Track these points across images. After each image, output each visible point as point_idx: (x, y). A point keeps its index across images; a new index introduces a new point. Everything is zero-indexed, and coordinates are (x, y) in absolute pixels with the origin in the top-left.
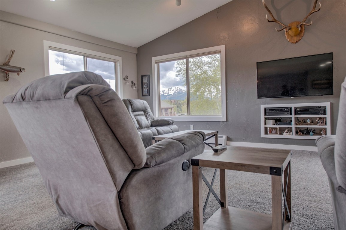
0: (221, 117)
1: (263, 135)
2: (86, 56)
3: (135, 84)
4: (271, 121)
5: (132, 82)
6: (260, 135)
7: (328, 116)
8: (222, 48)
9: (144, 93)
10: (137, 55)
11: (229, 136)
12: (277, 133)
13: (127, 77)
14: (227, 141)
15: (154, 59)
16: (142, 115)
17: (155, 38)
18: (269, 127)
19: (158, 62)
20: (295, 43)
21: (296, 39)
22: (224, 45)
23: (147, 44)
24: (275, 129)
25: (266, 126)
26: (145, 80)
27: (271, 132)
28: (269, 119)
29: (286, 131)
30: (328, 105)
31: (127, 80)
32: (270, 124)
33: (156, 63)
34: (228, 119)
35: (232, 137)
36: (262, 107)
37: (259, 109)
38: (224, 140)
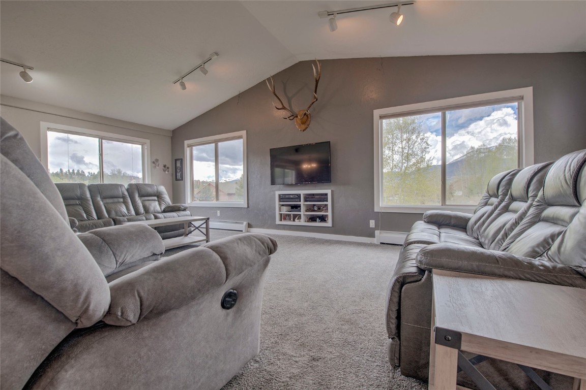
0: (243, 203)
1: (278, 222)
2: (101, 138)
3: (168, 168)
4: (285, 207)
5: (165, 166)
6: (275, 221)
7: (329, 203)
8: (244, 133)
9: (177, 177)
10: (172, 138)
11: (250, 222)
12: (290, 220)
13: (157, 160)
14: (248, 227)
15: (186, 142)
16: (155, 200)
17: (188, 121)
18: (284, 214)
19: (190, 146)
20: (303, 131)
21: (303, 127)
22: (245, 131)
23: (182, 126)
24: (289, 215)
25: (281, 213)
26: (178, 165)
27: (285, 219)
28: (283, 205)
29: (297, 218)
30: (329, 192)
31: (158, 163)
32: (285, 210)
33: (188, 147)
34: (249, 205)
35: (252, 223)
36: (277, 193)
37: (275, 195)
38: (244, 227)
